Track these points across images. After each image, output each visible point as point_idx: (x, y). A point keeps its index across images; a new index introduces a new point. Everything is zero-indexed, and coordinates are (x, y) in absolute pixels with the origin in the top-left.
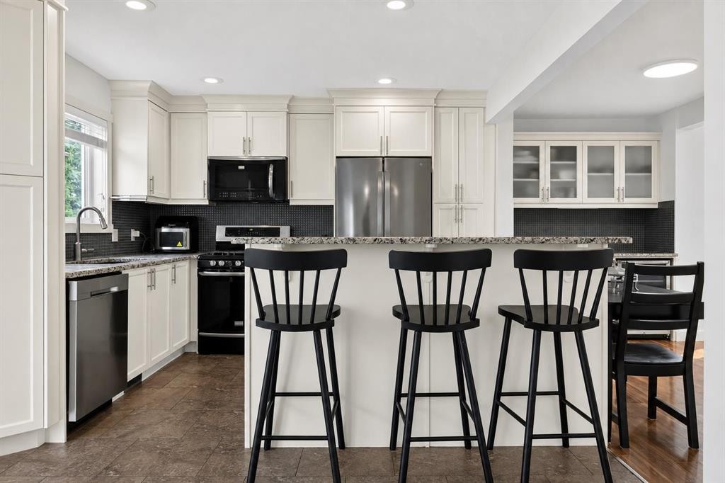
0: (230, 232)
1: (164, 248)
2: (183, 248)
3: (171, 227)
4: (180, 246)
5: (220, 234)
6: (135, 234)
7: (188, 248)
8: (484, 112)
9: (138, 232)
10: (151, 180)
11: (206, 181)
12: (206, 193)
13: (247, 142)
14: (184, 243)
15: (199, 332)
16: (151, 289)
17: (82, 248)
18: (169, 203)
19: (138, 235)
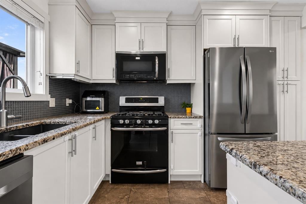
0: (128, 100)
1: (88, 111)
2: (100, 110)
3: (93, 97)
4: (97, 109)
5: (122, 101)
6: (69, 101)
7: (103, 110)
8: (301, 19)
9: (71, 100)
10: (78, 64)
11: (114, 68)
12: (114, 75)
13: (141, 43)
14: (100, 106)
15: (112, 169)
16: (72, 156)
17: (7, 114)
18: (91, 82)
19: (71, 102)
